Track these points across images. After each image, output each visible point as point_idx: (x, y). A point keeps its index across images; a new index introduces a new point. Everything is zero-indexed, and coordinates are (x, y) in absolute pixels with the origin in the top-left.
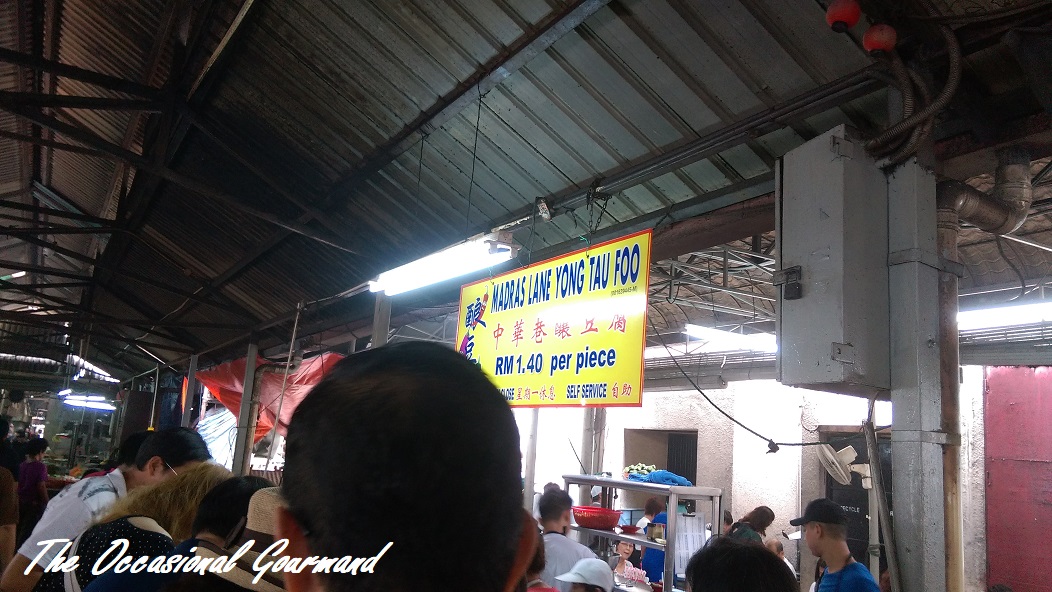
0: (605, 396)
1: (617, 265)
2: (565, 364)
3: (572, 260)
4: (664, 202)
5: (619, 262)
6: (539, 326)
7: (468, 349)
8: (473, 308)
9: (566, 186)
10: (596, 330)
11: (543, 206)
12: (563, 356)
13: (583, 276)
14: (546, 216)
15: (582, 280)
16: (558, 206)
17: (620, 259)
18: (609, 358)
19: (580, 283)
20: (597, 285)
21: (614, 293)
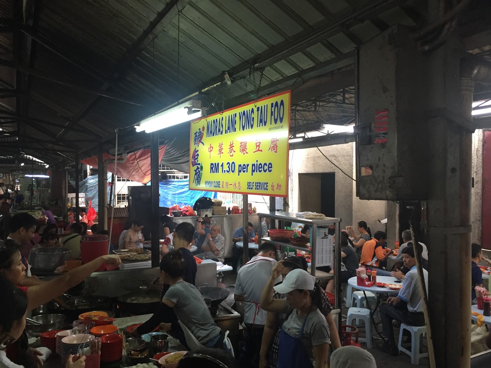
0: (267, 189)
1: (272, 112)
2: (246, 170)
3: (247, 108)
4: (297, 69)
5: (273, 110)
6: (231, 146)
7: (196, 157)
8: (197, 134)
9: (241, 62)
10: (261, 151)
11: (227, 76)
12: (244, 165)
13: (253, 118)
14: (229, 83)
15: (253, 120)
16: (235, 76)
17: (273, 108)
18: (269, 167)
19: (252, 122)
20: (261, 124)
21: (270, 129)
